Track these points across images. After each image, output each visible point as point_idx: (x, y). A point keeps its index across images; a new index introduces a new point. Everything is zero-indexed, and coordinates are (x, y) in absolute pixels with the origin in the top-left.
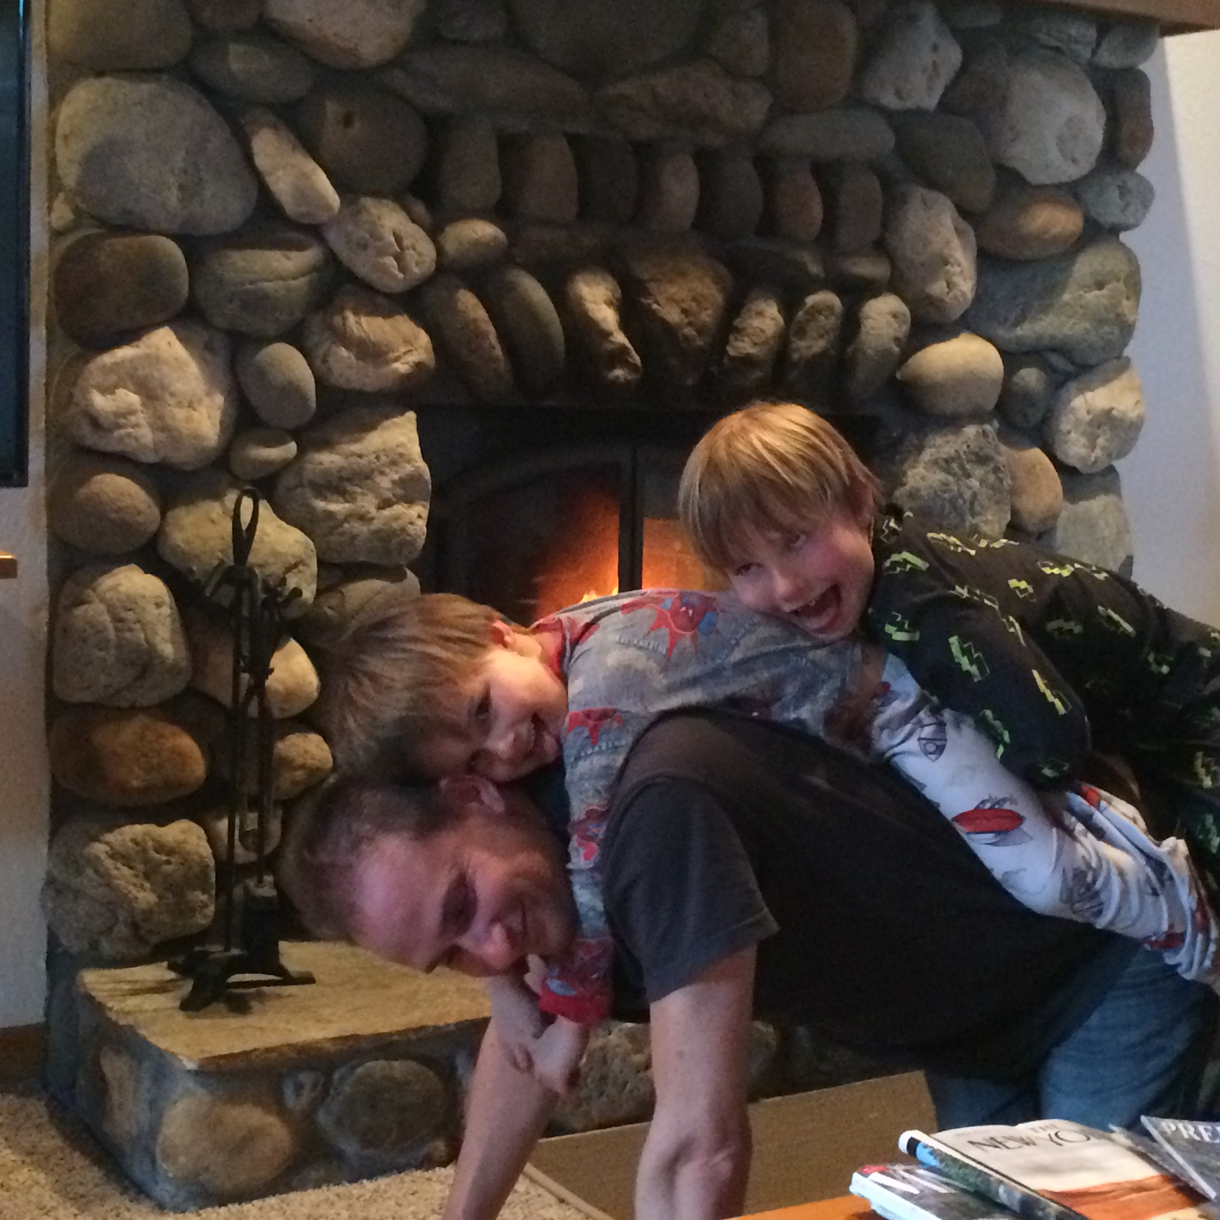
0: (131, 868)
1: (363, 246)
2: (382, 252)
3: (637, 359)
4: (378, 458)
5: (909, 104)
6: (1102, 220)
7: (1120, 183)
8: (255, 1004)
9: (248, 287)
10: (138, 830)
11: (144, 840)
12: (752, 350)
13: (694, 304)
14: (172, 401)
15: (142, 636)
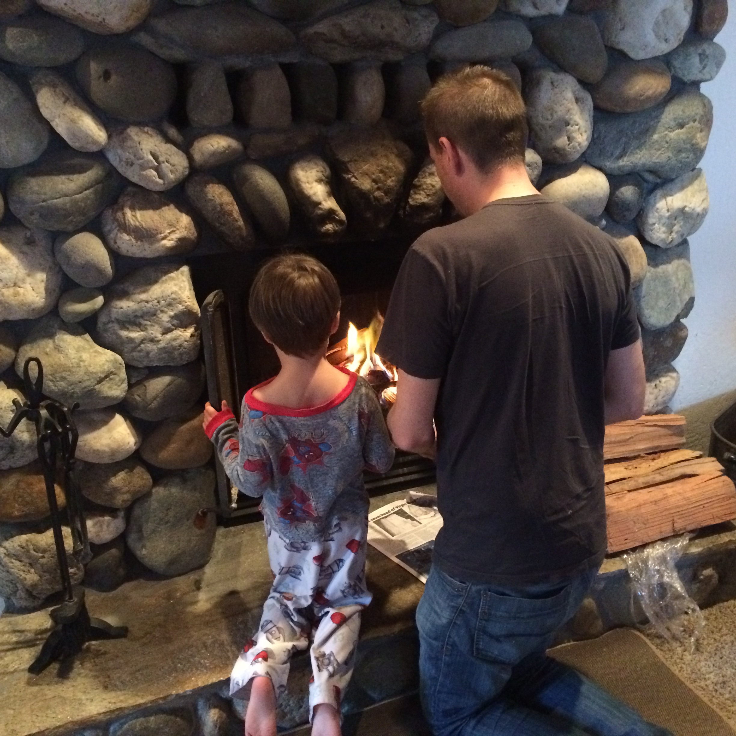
0: (21, 561)
1: (131, 164)
3: (342, 215)
4: (159, 302)
5: (543, 12)
6: (685, 79)
7: (700, 51)
9: (42, 204)
10: (23, 538)
11: (27, 545)
12: (425, 200)
13: (381, 175)
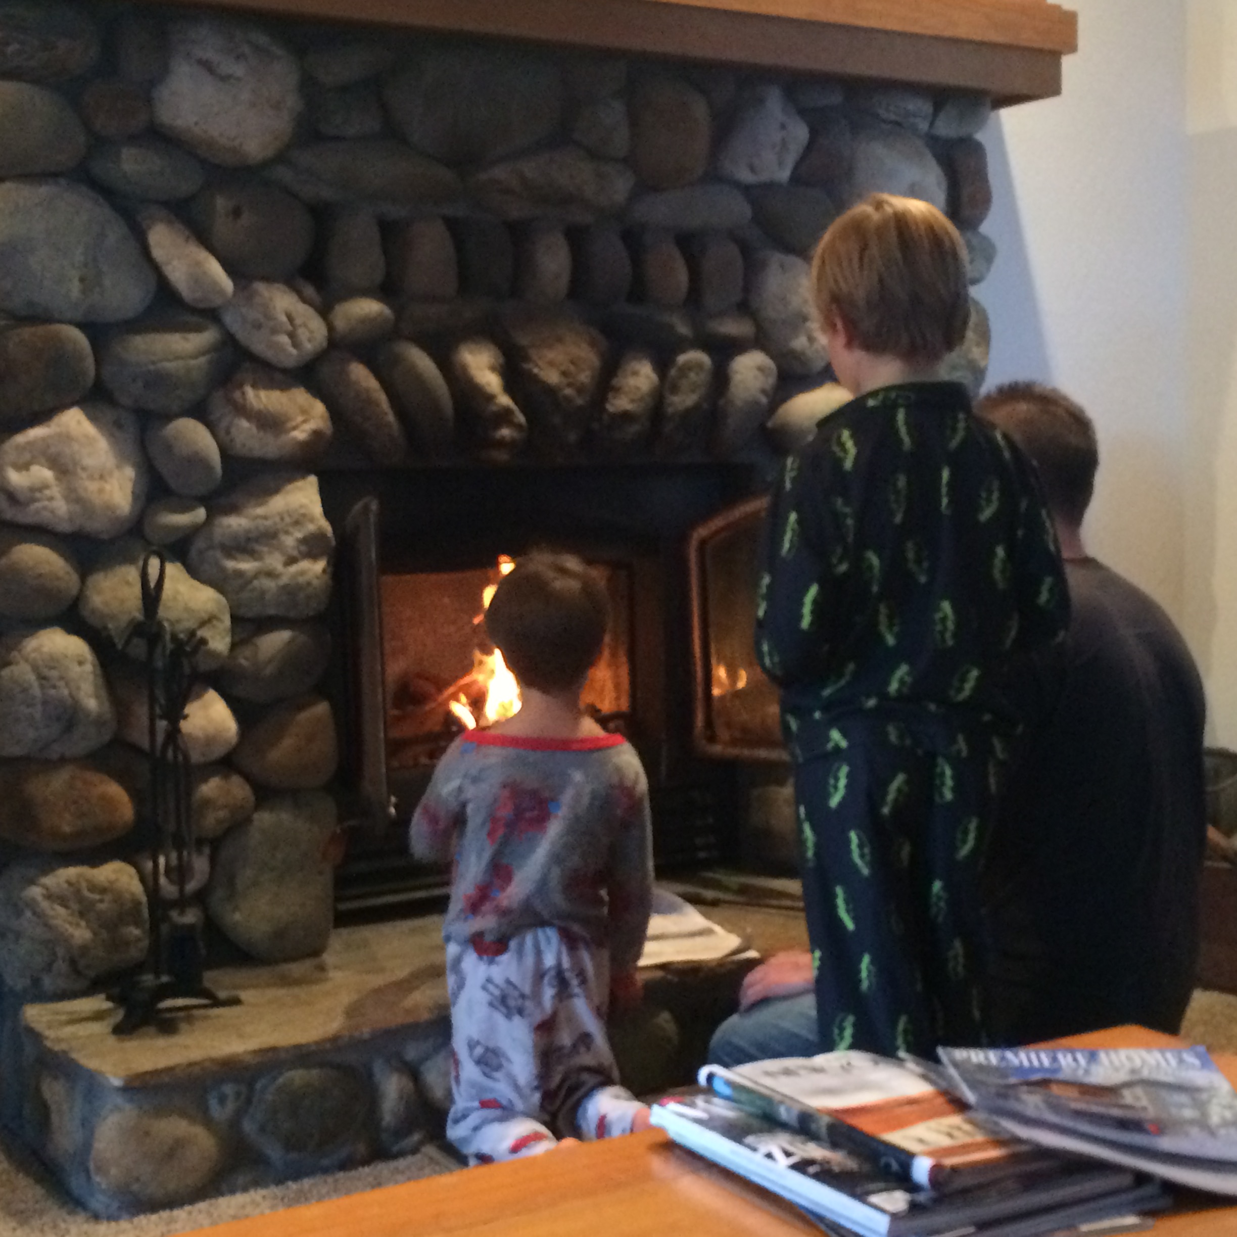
0: (66, 907)
1: (258, 326)
2: (274, 331)
3: (521, 418)
4: (282, 519)
5: (764, 177)
8: (183, 1026)
9: (152, 367)
10: (71, 872)
11: (78, 882)
12: (629, 407)
13: (572, 368)
14: (84, 475)
15: (66, 692)
